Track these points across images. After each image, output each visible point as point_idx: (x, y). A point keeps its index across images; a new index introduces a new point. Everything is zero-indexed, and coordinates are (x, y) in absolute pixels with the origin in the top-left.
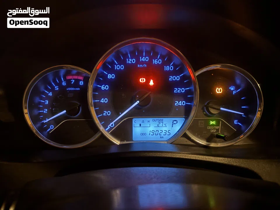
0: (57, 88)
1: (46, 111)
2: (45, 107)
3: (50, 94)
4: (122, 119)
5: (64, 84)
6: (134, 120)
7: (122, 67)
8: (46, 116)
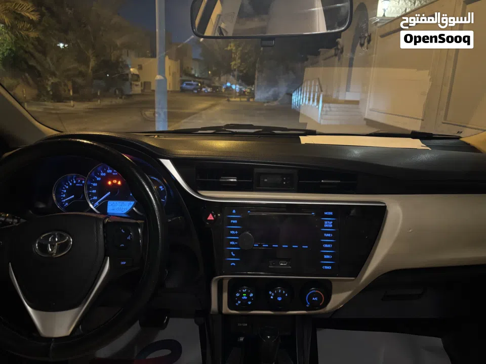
0: (71, 184)
1: (64, 196)
2: (64, 193)
3: (67, 187)
4: (102, 200)
5: (75, 182)
6: (109, 202)
7: (104, 174)
8: (64, 198)
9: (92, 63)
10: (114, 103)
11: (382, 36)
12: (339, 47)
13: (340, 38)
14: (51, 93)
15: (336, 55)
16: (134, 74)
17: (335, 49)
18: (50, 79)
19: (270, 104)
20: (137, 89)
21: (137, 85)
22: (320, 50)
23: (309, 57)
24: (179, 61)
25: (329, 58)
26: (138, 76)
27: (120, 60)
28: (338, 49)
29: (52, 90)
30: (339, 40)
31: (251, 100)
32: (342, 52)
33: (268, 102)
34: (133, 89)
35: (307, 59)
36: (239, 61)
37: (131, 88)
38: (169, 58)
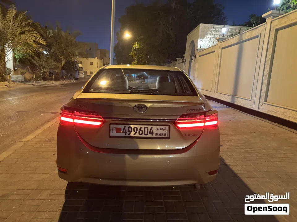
9: (64, 62)
10: (71, 82)
11: (200, 56)
12: (184, 59)
13: (185, 54)
14: (42, 76)
15: (183, 62)
16: (80, 67)
17: (183, 59)
18: (43, 69)
19: (152, 85)
20: (82, 75)
21: (82, 73)
22: (177, 59)
23: (172, 61)
24: (103, 60)
25: (180, 63)
26: (82, 68)
27: (76, 60)
28: (184, 60)
29: (42, 75)
30: (184, 55)
31: (143, 82)
32: (186, 61)
33: (151, 84)
34: (80, 75)
35: (171, 63)
36: (136, 62)
37: (79, 74)
38: (97, 58)
